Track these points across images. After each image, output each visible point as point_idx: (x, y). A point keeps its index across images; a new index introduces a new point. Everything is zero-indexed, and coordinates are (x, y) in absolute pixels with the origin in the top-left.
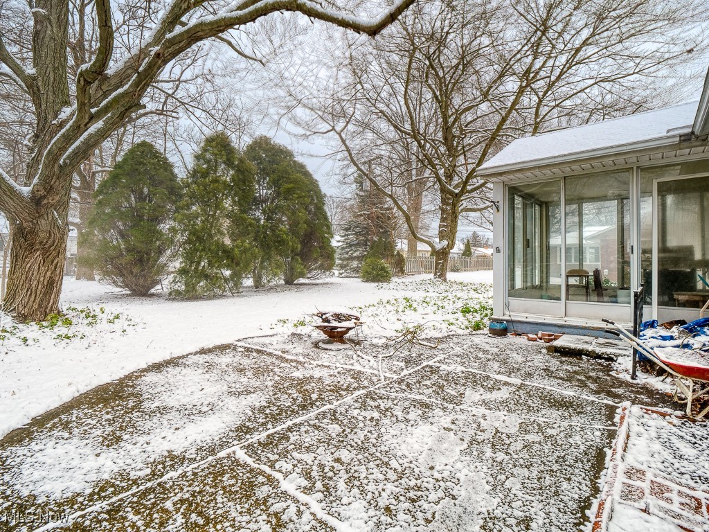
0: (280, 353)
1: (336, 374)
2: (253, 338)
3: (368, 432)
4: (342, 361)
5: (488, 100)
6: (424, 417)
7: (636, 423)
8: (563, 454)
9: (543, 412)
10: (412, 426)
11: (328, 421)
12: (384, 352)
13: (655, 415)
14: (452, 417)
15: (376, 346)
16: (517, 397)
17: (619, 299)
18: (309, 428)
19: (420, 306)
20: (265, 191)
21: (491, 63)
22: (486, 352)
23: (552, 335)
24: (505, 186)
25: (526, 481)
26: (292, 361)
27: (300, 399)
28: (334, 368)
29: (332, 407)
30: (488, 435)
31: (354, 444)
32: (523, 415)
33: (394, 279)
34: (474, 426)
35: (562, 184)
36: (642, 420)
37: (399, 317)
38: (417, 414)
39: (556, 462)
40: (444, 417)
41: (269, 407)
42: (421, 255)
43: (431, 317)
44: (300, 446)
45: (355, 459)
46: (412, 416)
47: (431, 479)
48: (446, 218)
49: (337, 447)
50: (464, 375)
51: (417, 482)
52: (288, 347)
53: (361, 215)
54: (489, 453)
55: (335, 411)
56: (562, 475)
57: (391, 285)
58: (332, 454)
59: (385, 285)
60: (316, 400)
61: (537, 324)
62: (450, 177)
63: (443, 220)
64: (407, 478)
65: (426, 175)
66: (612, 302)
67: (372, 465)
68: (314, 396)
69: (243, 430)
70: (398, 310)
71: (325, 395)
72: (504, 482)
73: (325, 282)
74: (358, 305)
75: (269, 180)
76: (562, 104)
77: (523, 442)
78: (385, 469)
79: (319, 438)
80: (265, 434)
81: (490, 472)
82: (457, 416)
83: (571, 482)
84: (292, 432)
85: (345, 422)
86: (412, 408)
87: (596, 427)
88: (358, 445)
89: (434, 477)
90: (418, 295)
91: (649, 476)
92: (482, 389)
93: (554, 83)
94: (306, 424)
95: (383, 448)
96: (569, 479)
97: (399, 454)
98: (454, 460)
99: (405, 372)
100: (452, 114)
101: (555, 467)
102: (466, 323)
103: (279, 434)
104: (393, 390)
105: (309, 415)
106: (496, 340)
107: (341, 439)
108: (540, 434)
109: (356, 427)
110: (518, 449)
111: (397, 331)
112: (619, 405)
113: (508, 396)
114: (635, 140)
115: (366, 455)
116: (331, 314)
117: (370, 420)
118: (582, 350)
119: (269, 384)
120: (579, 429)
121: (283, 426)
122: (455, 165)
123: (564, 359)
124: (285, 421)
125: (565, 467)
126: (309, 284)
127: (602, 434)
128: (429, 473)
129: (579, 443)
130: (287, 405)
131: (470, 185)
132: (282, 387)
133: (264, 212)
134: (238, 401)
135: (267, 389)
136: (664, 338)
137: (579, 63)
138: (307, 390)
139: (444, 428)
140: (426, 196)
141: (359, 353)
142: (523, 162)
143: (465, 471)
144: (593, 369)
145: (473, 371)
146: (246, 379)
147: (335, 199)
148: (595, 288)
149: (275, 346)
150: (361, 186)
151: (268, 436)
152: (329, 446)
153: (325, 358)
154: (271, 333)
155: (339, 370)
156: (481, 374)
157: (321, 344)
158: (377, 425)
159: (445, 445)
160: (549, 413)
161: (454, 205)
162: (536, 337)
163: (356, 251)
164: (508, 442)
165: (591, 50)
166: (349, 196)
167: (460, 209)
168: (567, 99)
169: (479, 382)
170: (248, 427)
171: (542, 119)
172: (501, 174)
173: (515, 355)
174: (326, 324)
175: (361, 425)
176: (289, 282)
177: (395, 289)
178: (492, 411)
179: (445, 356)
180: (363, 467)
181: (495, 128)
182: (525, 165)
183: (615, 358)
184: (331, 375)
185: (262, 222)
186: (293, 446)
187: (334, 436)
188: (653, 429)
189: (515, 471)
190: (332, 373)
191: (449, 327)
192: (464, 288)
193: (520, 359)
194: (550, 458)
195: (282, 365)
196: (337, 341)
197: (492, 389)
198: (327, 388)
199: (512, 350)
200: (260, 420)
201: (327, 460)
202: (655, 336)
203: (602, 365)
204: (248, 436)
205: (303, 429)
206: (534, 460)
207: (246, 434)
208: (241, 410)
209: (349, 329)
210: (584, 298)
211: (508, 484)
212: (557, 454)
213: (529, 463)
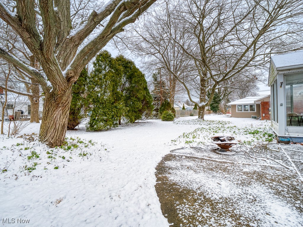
24: (284, 75)
53: (156, 92)
63: (202, 93)
209: (236, 144)
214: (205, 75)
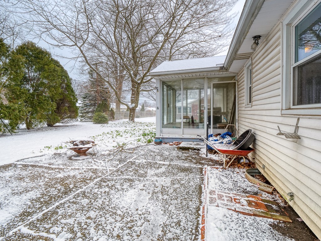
0: (48, 165)
1: (83, 172)
2: (28, 158)
3: (104, 199)
4: (86, 165)
5: (152, 43)
6: (131, 186)
7: (210, 173)
8: (188, 190)
9: (179, 175)
10: (125, 191)
11: (81, 198)
12: (108, 157)
13: (215, 169)
14: (143, 183)
15: (104, 155)
16: (168, 170)
17: (199, 127)
18: (70, 204)
19: (124, 134)
20: (32, 74)
21: (152, 27)
22: (154, 152)
23: (178, 142)
24: (160, 81)
25: (176, 205)
26: (55, 169)
27: (63, 189)
28: (82, 169)
29: (82, 190)
30: (159, 189)
31: (97, 207)
32: (172, 177)
33: (110, 122)
34: (153, 186)
35: (182, 82)
36: (211, 172)
37: (114, 140)
38: (127, 185)
39: (186, 194)
40: (140, 184)
41: (43, 197)
42: (122, 111)
43: (129, 139)
44: (65, 215)
45: (98, 215)
46: (125, 187)
47: (137, 215)
48: (134, 94)
49: (88, 211)
50: (146, 163)
51: (131, 218)
52: (53, 161)
53: (92, 91)
54: (161, 197)
55: (84, 192)
56: (189, 200)
57: (109, 125)
58: (85, 215)
59: (105, 125)
60: (73, 188)
61: (173, 138)
62: (136, 75)
63: (133, 94)
64: (126, 217)
65: (124, 73)
66: (197, 128)
67: (108, 216)
68: (71, 186)
69: (25, 215)
70: (113, 136)
71: (78, 184)
72: (168, 208)
73: (72, 124)
74: (92, 135)
75: (36, 68)
76: (180, 49)
77: (173, 189)
78: (115, 216)
79: (77, 208)
80: (41, 214)
81: (162, 205)
82: (145, 183)
83: (192, 201)
84: (59, 209)
85: (91, 196)
86: (125, 183)
87: (197, 177)
88: (99, 207)
89: (139, 214)
90: (122, 129)
91: (217, 192)
92: (154, 169)
93: (177, 40)
94: (68, 202)
95: (113, 206)
96: (191, 200)
97: (121, 207)
98: (146, 203)
99: (120, 166)
100: (136, 47)
101: (186, 197)
102: (145, 140)
103: (51, 211)
104: (114, 176)
105: (69, 197)
106: (158, 146)
107: (89, 206)
108: (179, 184)
109: (97, 198)
110: (172, 192)
111: (114, 147)
112: (204, 167)
113: (165, 170)
114: (206, 67)
115: (104, 211)
116: (79, 141)
117: (104, 193)
118: (189, 147)
119: (42, 184)
120: (192, 179)
121: (53, 206)
122: (138, 70)
123: (183, 152)
124: (54, 203)
125: (189, 196)
126: (63, 126)
127: (200, 179)
128: (136, 212)
129: (193, 185)
130: (54, 194)
131: (145, 80)
132: (50, 184)
133: (33, 86)
134: (20, 197)
135: (40, 187)
136: (215, 140)
137: (185, 34)
138: (66, 183)
139: (140, 189)
140: (124, 83)
141: (95, 160)
142: (168, 71)
143: (152, 207)
144: (193, 154)
145: (150, 161)
146: (25, 184)
147: (77, 82)
148: (191, 123)
149: (44, 162)
150: (92, 76)
151: (44, 215)
152: (83, 211)
153: (76, 164)
154: (41, 154)
155: (85, 170)
156: (153, 162)
157: (73, 158)
158: (108, 194)
159: (142, 197)
160: (181, 174)
161: (138, 88)
162: (172, 144)
163: (90, 109)
164: (167, 190)
165: (190, 29)
166: (85, 80)
167: (140, 90)
168: (182, 47)
169: (153, 166)
170: (29, 212)
171: (173, 54)
172: (159, 75)
173: (165, 152)
174: (76, 147)
175: (100, 196)
176: (50, 125)
177: (110, 127)
178: (159, 178)
179: (137, 156)
180: (103, 218)
181: (155, 56)
182: (169, 72)
183: (200, 149)
184: (80, 173)
185: (31, 91)
186: (61, 217)
187: (85, 205)
188: (215, 174)
189: (172, 202)
190: (81, 172)
191: (138, 143)
192: (142, 125)
193: (167, 153)
194: (184, 193)
195: (50, 172)
196: (82, 155)
197: (158, 168)
198: (79, 180)
199: (164, 150)
200: (37, 206)
201: (83, 219)
202: (212, 140)
203: (196, 153)
204: (29, 218)
205: (66, 205)
206: (178, 195)
207: (27, 217)
208: (23, 203)
209: (89, 148)
210: (188, 127)
211: (170, 209)
212: (186, 191)
213: (177, 197)
214: (135, 75)
